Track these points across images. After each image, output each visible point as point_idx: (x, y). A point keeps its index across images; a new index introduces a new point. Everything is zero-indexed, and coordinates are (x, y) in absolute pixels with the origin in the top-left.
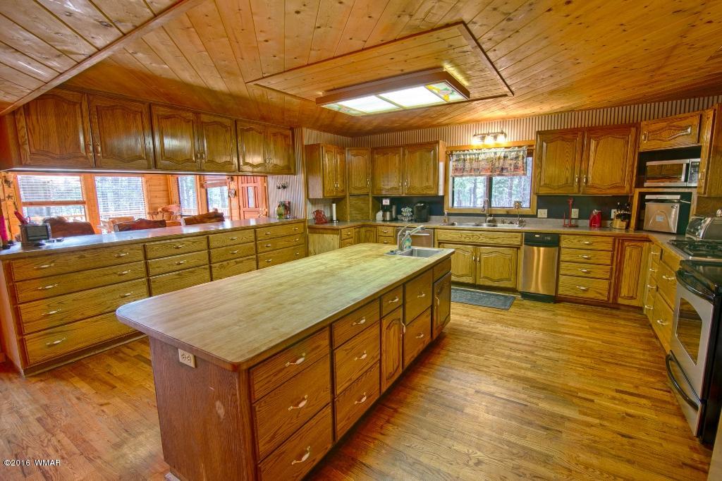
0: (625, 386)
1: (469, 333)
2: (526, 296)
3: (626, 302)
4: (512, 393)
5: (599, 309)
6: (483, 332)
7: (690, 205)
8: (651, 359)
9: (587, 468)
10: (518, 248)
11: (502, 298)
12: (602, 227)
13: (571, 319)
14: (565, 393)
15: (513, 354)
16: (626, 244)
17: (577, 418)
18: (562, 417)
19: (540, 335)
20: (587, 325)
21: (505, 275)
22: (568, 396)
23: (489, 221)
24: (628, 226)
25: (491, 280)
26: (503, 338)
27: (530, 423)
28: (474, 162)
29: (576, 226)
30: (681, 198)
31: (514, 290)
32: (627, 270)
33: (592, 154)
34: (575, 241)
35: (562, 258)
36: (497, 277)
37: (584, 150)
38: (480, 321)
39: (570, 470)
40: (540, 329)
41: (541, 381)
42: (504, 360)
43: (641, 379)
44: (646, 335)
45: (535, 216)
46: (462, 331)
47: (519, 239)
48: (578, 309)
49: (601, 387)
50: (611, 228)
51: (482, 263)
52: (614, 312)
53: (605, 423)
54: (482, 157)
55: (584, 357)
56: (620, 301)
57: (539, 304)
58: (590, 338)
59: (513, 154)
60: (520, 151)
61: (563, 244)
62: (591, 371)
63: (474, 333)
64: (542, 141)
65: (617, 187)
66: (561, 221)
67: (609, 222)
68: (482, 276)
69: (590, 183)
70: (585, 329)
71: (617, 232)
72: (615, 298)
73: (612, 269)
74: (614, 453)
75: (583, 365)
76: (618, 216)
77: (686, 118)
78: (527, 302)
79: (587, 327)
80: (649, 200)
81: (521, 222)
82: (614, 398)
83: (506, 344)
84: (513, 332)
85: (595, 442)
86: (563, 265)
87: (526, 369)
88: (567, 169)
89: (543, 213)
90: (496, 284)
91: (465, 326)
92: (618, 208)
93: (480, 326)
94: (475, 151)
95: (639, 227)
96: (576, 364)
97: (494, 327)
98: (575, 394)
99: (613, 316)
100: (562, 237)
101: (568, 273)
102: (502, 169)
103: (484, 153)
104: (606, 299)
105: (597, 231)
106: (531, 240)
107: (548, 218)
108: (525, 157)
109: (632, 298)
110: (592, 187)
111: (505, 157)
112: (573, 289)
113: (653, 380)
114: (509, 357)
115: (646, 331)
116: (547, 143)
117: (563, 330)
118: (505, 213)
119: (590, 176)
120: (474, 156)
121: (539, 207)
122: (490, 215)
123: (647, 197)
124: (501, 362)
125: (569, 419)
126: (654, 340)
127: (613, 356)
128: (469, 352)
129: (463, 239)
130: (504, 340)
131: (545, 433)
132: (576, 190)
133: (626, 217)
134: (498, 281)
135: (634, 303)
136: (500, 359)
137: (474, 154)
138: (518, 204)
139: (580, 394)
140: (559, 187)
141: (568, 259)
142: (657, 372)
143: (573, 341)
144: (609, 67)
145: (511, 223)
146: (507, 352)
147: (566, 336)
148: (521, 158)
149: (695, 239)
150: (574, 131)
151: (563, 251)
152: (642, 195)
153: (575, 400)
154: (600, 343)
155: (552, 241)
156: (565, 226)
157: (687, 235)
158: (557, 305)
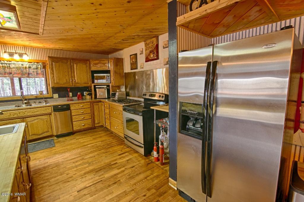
0: (120, 152)
1: (45, 168)
2: (58, 136)
3: (97, 125)
4: (92, 180)
5: (90, 131)
6: (52, 163)
7: (110, 89)
8: (117, 140)
9: (135, 185)
10: (50, 114)
11: (46, 142)
12: (82, 99)
13: (84, 139)
14: (108, 166)
15: (77, 164)
16: (94, 104)
17: (118, 172)
18: (115, 175)
19: (79, 150)
20: (91, 138)
21: (46, 130)
22: (109, 166)
23: (26, 103)
24: (92, 98)
25: (37, 135)
26: (65, 160)
27: (109, 186)
28: (6, 68)
29: (72, 100)
30: (107, 87)
31: (52, 136)
32: (96, 114)
33: (75, 70)
34: (77, 106)
35: (73, 114)
36: (40, 132)
37: (72, 68)
38: (45, 158)
39: (133, 190)
40: (77, 148)
41: (98, 167)
42: (75, 169)
43: (120, 148)
44: (109, 134)
45: (53, 98)
46: (40, 169)
47: (50, 110)
48: (84, 134)
49: (114, 157)
50: (85, 99)
51: (29, 127)
52: (95, 130)
53: (125, 167)
54: (12, 66)
55: (101, 150)
56: (96, 125)
57: (67, 138)
58: (97, 142)
59: (35, 66)
60: (38, 65)
61: (72, 108)
62: (107, 154)
63: (49, 166)
64: (52, 61)
65: (86, 83)
66: (66, 99)
67: (84, 97)
68: (30, 135)
69: (76, 81)
70: (92, 140)
71: (88, 100)
72: (94, 125)
73: (91, 114)
74: (136, 174)
75: (103, 153)
76: (88, 94)
77: (104, 61)
78: (61, 139)
79: (92, 139)
80: (97, 88)
81: (45, 101)
82: (120, 158)
83: (69, 162)
84: (67, 155)
85: (129, 175)
86: (73, 117)
87: (87, 167)
88: (66, 75)
89: (56, 96)
90: (41, 136)
91: (39, 165)
92: (87, 91)
93: (47, 160)
94: (6, 62)
95: (96, 97)
96: (101, 154)
97: (56, 158)
98: (111, 164)
99: (96, 132)
100: (71, 105)
101: (76, 120)
102: (29, 74)
103: (14, 64)
104: (91, 126)
105: (81, 101)
106: (56, 109)
107: (59, 98)
108: (42, 68)
109: (99, 123)
110: (77, 83)
111: (29, 67)
112: (79, 126)
113: (123, 146)
114: (76, 166)
115: (108, 133)
116: (55, 63)
117: (86, 144)
118: (35, 98)
119: (76, 79)
120: (6, 65)
121: (53, 93)
122: (26, 100)
123: (96, 87)
124: (75, 171)
125: (117, 174)
126: (112, 134)
127: (108, 145)
128: (55, 177)
129: (12, 116)
130: (67, 161)
131: (117, 185)
132: (71, 85)
133: (90, 94)
134: (42, 134)
135: (100, 124)
136: (73, 170)
137: (6, 64)
138: (41, 92)
139: (112, 163)
140: (64, 84)
141: (74, 114)
142: (122, 143)
143: (93, 146)
144: (90, 36)
145: (40, 102)
146: (74, 165)
147: (89, 145)
148: (39, 69)
149: (115, 99)
150: (66, 59)
151: (72, 111)
152: (95, 86)
153: (113, 166)
154: (101, 142)
155: (67, 108)
156: (68, 100)
157: (111, 98)
158: (74, 135)
